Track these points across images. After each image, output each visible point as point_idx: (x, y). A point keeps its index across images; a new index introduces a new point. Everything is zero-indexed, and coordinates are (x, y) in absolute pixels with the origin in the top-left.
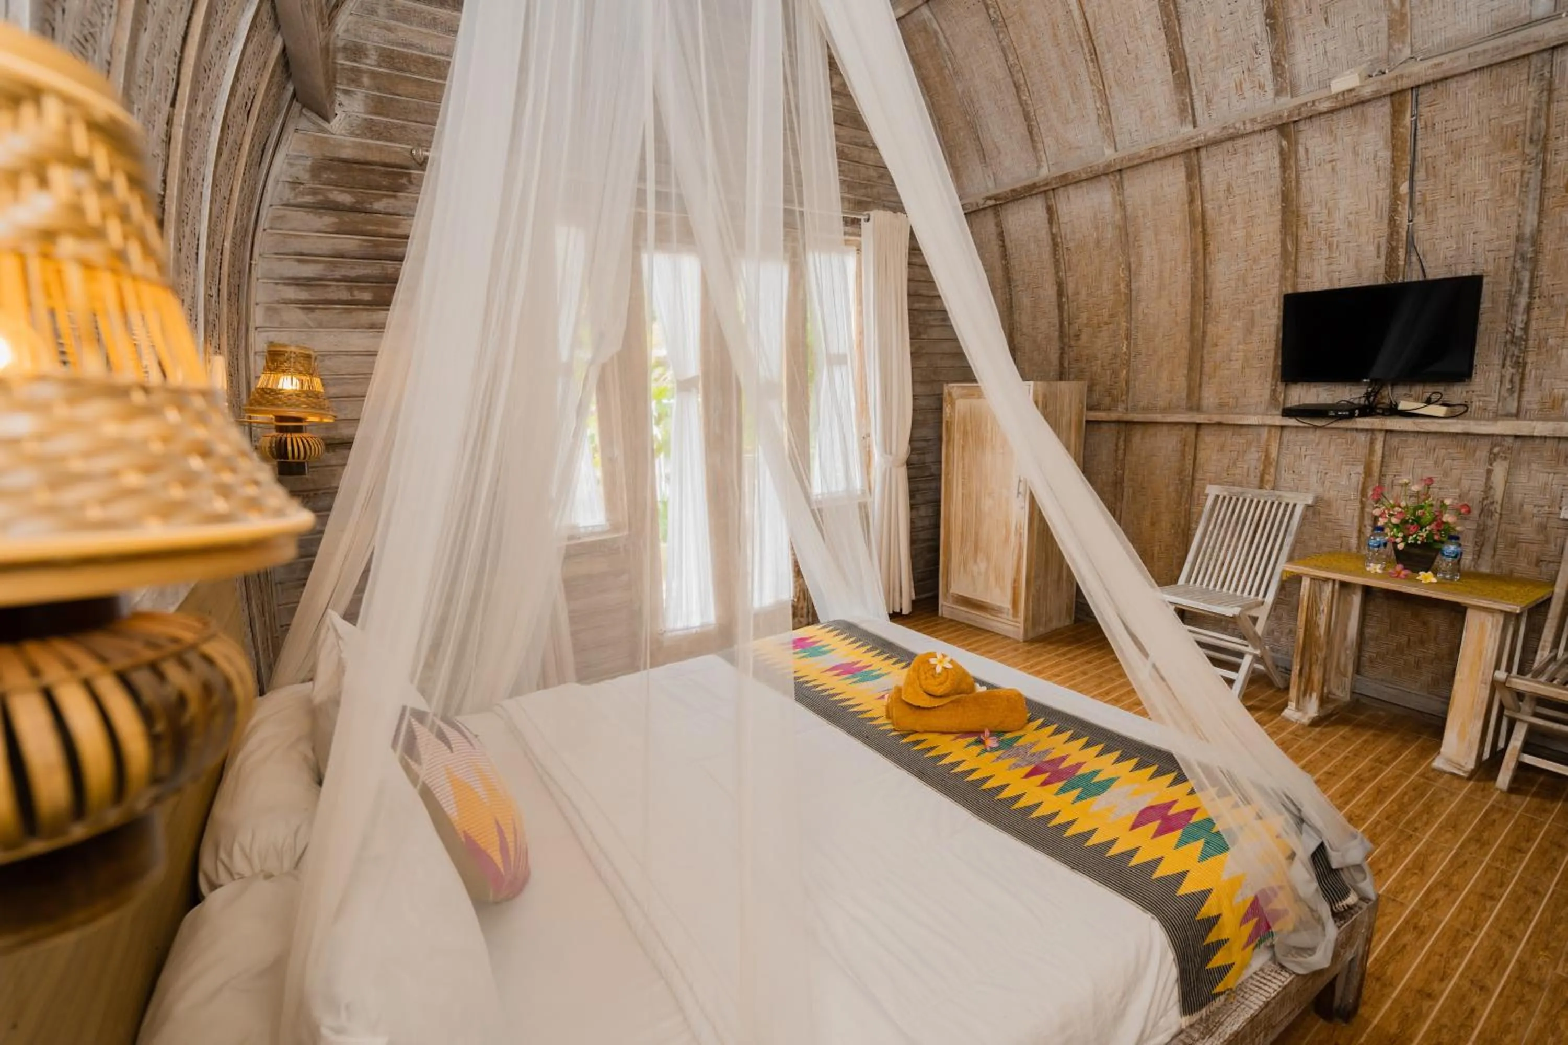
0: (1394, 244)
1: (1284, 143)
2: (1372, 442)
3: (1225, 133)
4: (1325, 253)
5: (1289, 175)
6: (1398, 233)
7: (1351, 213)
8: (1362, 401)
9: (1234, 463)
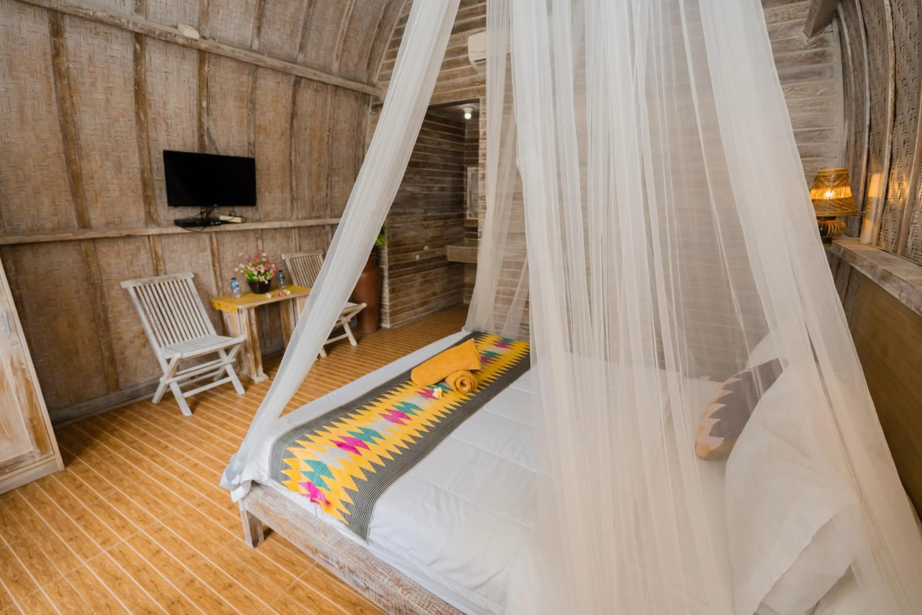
0: (202, 132)
1: (138, 47)
2: (211, 239)
3: (111, 20)
4: (164, 127)
5: (140, 69)
6: (203, 127)
7: (177, 108)
8: (199, 217)
9: (132, 263)
